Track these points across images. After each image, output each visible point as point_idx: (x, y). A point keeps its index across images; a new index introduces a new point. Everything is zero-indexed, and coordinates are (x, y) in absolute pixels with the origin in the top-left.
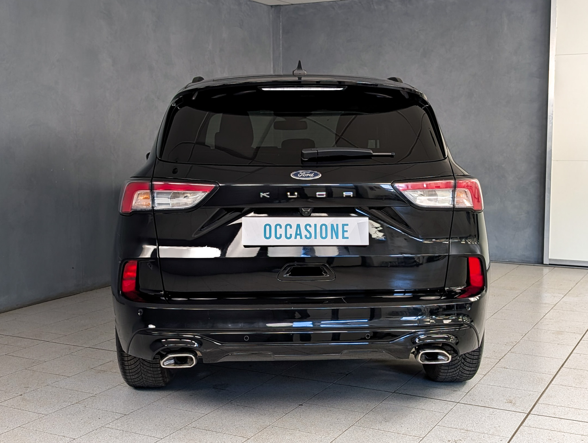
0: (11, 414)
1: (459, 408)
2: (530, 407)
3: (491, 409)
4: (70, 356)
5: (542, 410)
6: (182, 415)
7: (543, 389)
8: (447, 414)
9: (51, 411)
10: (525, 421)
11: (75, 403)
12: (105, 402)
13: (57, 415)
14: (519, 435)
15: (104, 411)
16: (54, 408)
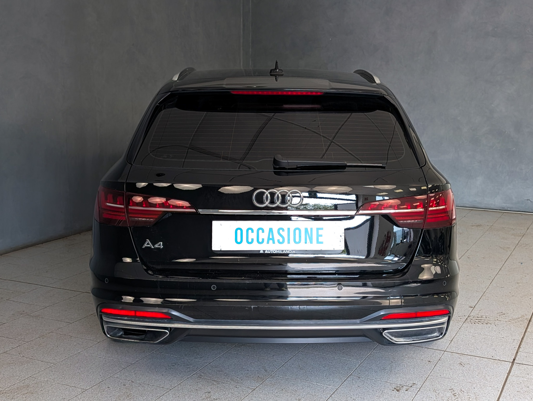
1: (447, 356)
2: (513, 355)
3: (476, 357)
5: (525, 359)
7: (521, 337)
8: (437, 363)
9: (59, 360)
10: (512, 370)
14: (509, 385)
15: (110, 360)
16: (61, 357)
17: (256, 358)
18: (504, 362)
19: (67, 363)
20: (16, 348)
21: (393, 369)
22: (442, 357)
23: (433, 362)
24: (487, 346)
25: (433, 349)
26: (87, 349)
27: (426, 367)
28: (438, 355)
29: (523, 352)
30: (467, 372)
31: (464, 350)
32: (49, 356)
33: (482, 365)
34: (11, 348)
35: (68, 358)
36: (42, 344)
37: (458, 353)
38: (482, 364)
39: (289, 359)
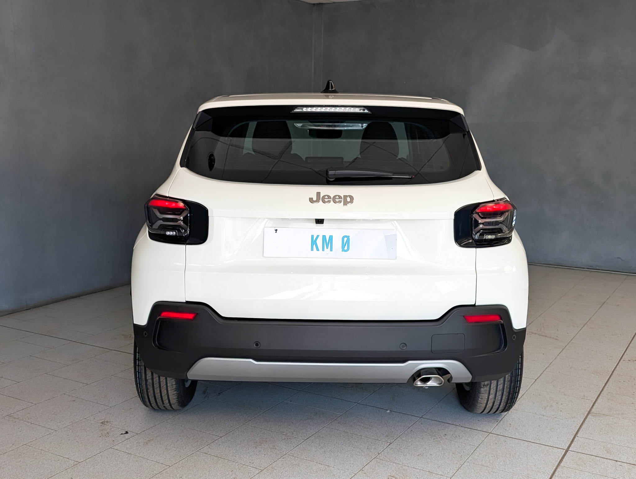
2: (569, 441)
3: (525, 442)
5: (581, 446)
6: (195, 437)
8: (478, 447)
10: (563, 460)
17: (273, 434)
18: (557, 449)
21: (425, 452)
22: (485, 440)
23: (474, 445)
25: (477, 430)
29: (581, 437)
30: (510, 459)
33: (529, 452)
37: (504, 436)
38: (530, 450)
39: (310, 436)
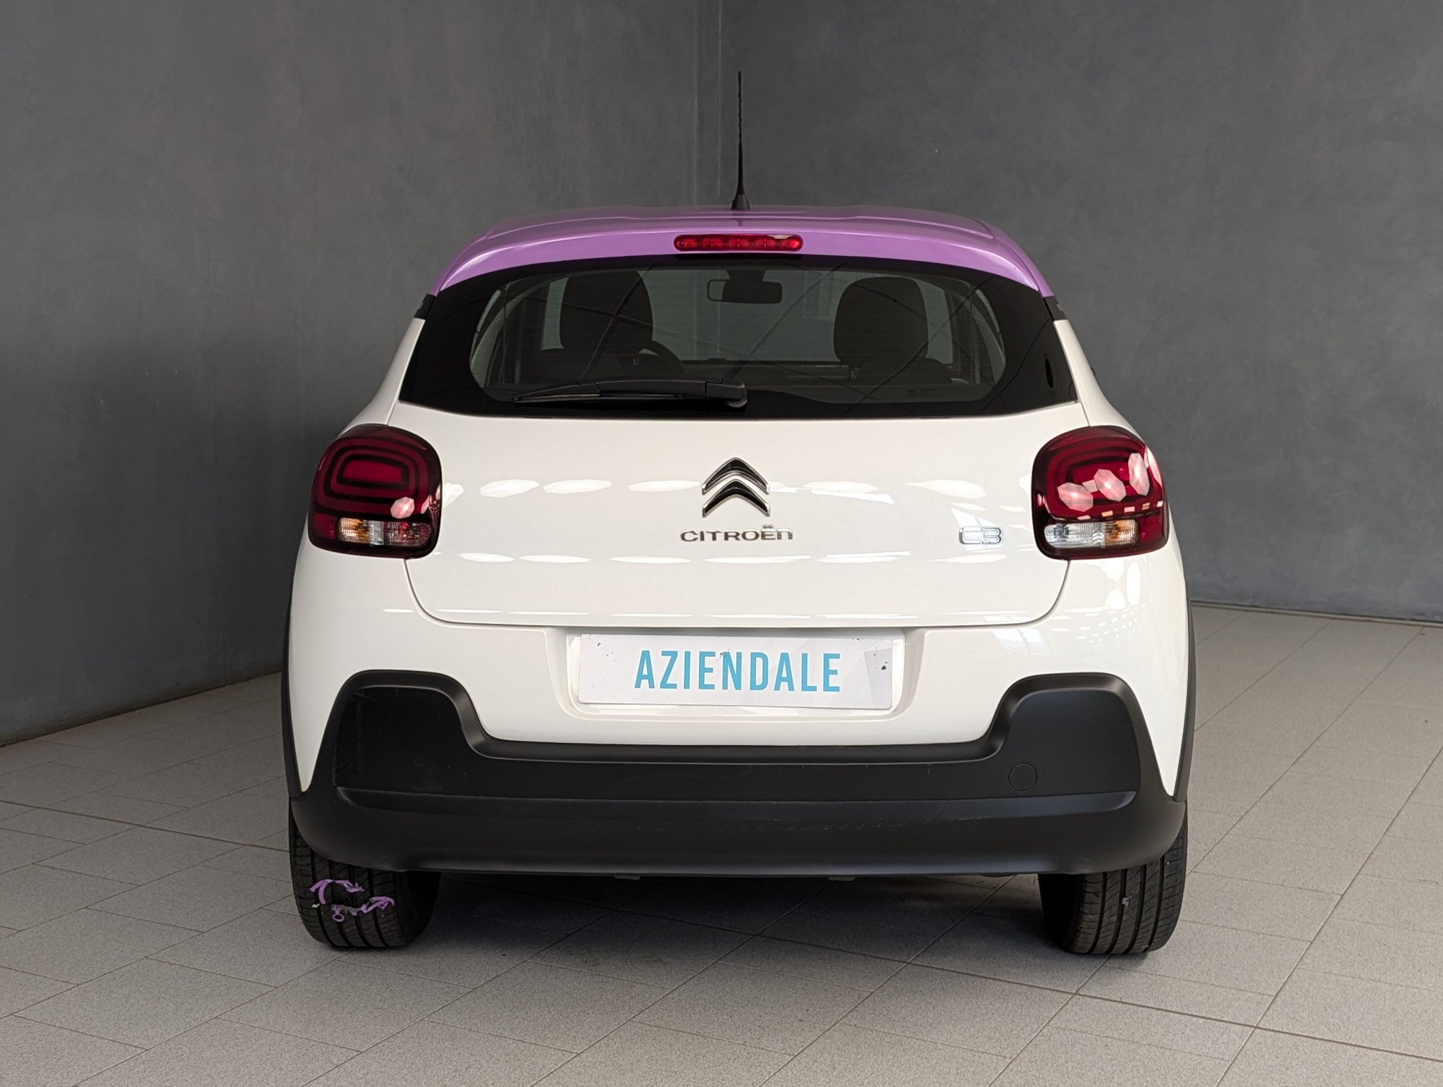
0: (53, 1047)
1: (1261, 1043)
3: (1349, 1047)
4: (200, 870)
6: (512, 1057)
9: (159, 1036)
11: (220, 1015)
12: (303, 1011)
13: (175, 1051)
15: (301, 1040)
16: (166, 1030)
17: (710, 1043)
18: (1429, 1061)
19: (180, 1048)
20: (44, 1003)
22: (1248, 1045)
23: (1223, 1059)
24: (1379, 1013)
25: (1221, 1021)
26: (238, 1009)
27: (1200, 1075)
28: (1236, 1038)
31: (1313, 1024)
32: (131, 1026)
33: (1364, 1072)
34: (31, 1003)
35: (184, 1034)
36: (116, 993)
37: (1293, 1034)
38: (1364, 1067)
39: (805, 1045)
